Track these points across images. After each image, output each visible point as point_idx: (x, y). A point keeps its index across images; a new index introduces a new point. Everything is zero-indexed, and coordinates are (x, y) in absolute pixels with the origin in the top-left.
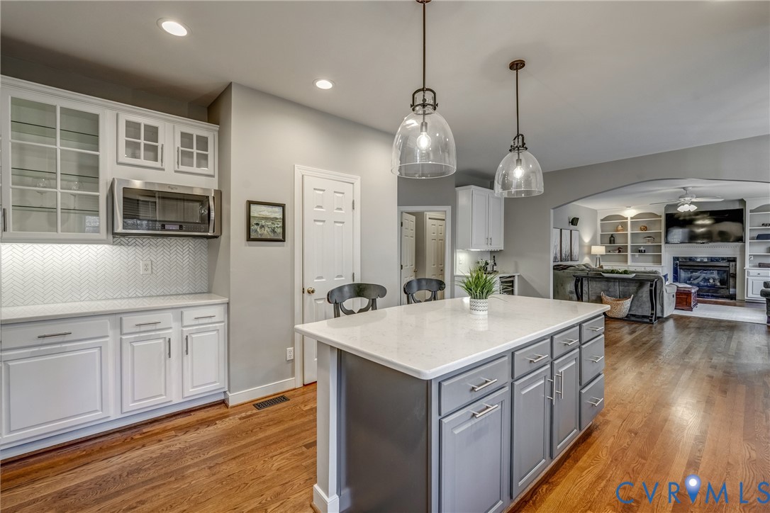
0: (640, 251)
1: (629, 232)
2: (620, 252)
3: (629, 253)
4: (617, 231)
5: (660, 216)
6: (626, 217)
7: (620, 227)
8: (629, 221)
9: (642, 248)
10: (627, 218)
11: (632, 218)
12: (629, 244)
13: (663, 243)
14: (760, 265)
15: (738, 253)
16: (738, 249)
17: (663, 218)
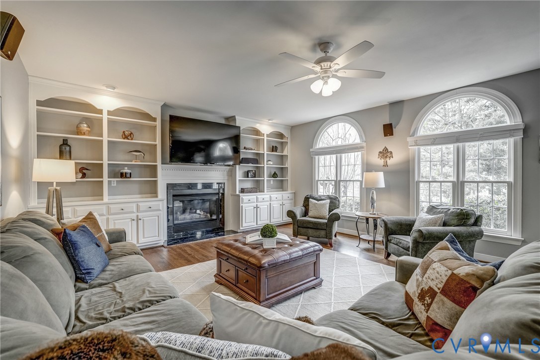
0: (122, 175)
1: (105, 139)
2: (84, 176)
3: (105, 179)
4: (79, 132)
5: (154, 120)
6: (98, 108)
7: (84, 127)
8: (105, 117)
9: (126, 170)
10: (100, 112)
11: (109, 113)
12: (105, 162)
13: (159, 163)
14: (243, 191)
15: (226, 178)
16: (226, 173)
17: (158, 124)
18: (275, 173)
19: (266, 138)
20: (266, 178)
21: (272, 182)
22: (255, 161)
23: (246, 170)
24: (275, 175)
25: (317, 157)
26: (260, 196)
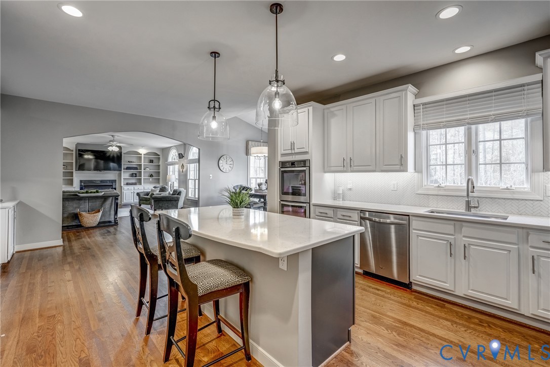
13: (74, 171)
14: (127, 184)
15: (117, 177)
16: (117, 175)
17: (74, 153)
18: (152, 175)
19: (143, 156)
20: (143, 178)
21: (151, 180)
22: (136, 168)
23: (131, 173)
24: (151, 176)
25: (169, 167)
26: (137, 187)
